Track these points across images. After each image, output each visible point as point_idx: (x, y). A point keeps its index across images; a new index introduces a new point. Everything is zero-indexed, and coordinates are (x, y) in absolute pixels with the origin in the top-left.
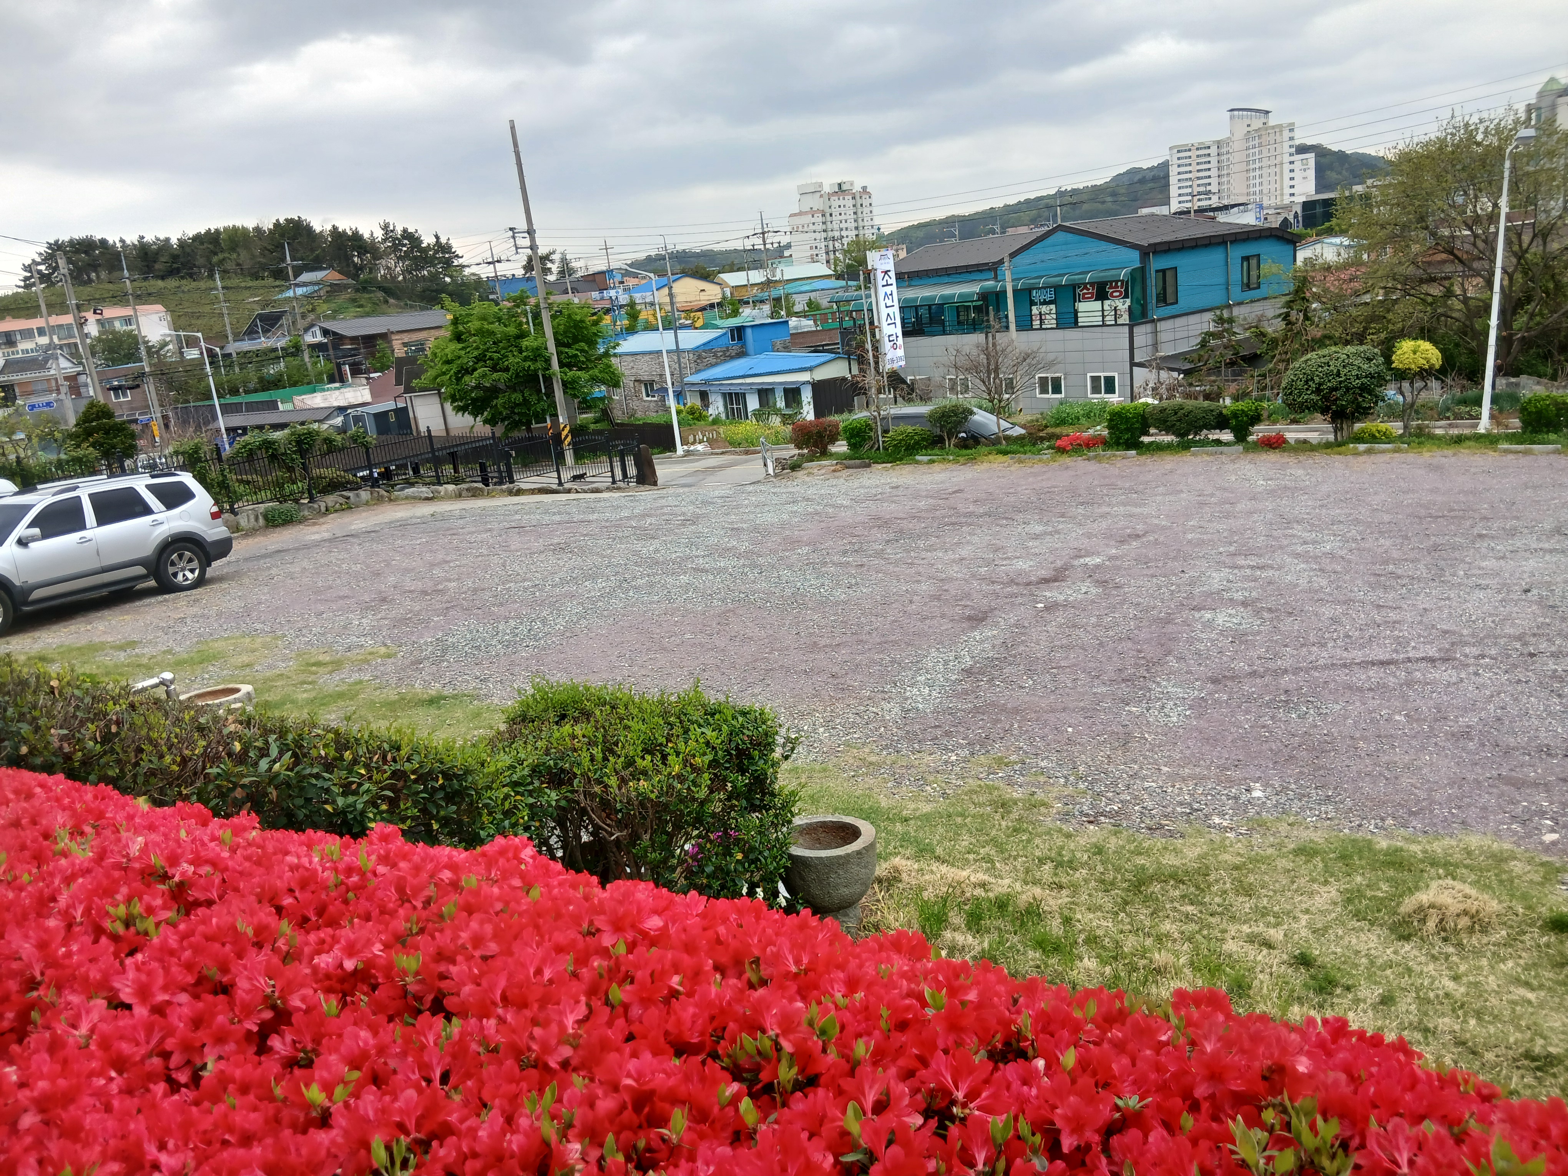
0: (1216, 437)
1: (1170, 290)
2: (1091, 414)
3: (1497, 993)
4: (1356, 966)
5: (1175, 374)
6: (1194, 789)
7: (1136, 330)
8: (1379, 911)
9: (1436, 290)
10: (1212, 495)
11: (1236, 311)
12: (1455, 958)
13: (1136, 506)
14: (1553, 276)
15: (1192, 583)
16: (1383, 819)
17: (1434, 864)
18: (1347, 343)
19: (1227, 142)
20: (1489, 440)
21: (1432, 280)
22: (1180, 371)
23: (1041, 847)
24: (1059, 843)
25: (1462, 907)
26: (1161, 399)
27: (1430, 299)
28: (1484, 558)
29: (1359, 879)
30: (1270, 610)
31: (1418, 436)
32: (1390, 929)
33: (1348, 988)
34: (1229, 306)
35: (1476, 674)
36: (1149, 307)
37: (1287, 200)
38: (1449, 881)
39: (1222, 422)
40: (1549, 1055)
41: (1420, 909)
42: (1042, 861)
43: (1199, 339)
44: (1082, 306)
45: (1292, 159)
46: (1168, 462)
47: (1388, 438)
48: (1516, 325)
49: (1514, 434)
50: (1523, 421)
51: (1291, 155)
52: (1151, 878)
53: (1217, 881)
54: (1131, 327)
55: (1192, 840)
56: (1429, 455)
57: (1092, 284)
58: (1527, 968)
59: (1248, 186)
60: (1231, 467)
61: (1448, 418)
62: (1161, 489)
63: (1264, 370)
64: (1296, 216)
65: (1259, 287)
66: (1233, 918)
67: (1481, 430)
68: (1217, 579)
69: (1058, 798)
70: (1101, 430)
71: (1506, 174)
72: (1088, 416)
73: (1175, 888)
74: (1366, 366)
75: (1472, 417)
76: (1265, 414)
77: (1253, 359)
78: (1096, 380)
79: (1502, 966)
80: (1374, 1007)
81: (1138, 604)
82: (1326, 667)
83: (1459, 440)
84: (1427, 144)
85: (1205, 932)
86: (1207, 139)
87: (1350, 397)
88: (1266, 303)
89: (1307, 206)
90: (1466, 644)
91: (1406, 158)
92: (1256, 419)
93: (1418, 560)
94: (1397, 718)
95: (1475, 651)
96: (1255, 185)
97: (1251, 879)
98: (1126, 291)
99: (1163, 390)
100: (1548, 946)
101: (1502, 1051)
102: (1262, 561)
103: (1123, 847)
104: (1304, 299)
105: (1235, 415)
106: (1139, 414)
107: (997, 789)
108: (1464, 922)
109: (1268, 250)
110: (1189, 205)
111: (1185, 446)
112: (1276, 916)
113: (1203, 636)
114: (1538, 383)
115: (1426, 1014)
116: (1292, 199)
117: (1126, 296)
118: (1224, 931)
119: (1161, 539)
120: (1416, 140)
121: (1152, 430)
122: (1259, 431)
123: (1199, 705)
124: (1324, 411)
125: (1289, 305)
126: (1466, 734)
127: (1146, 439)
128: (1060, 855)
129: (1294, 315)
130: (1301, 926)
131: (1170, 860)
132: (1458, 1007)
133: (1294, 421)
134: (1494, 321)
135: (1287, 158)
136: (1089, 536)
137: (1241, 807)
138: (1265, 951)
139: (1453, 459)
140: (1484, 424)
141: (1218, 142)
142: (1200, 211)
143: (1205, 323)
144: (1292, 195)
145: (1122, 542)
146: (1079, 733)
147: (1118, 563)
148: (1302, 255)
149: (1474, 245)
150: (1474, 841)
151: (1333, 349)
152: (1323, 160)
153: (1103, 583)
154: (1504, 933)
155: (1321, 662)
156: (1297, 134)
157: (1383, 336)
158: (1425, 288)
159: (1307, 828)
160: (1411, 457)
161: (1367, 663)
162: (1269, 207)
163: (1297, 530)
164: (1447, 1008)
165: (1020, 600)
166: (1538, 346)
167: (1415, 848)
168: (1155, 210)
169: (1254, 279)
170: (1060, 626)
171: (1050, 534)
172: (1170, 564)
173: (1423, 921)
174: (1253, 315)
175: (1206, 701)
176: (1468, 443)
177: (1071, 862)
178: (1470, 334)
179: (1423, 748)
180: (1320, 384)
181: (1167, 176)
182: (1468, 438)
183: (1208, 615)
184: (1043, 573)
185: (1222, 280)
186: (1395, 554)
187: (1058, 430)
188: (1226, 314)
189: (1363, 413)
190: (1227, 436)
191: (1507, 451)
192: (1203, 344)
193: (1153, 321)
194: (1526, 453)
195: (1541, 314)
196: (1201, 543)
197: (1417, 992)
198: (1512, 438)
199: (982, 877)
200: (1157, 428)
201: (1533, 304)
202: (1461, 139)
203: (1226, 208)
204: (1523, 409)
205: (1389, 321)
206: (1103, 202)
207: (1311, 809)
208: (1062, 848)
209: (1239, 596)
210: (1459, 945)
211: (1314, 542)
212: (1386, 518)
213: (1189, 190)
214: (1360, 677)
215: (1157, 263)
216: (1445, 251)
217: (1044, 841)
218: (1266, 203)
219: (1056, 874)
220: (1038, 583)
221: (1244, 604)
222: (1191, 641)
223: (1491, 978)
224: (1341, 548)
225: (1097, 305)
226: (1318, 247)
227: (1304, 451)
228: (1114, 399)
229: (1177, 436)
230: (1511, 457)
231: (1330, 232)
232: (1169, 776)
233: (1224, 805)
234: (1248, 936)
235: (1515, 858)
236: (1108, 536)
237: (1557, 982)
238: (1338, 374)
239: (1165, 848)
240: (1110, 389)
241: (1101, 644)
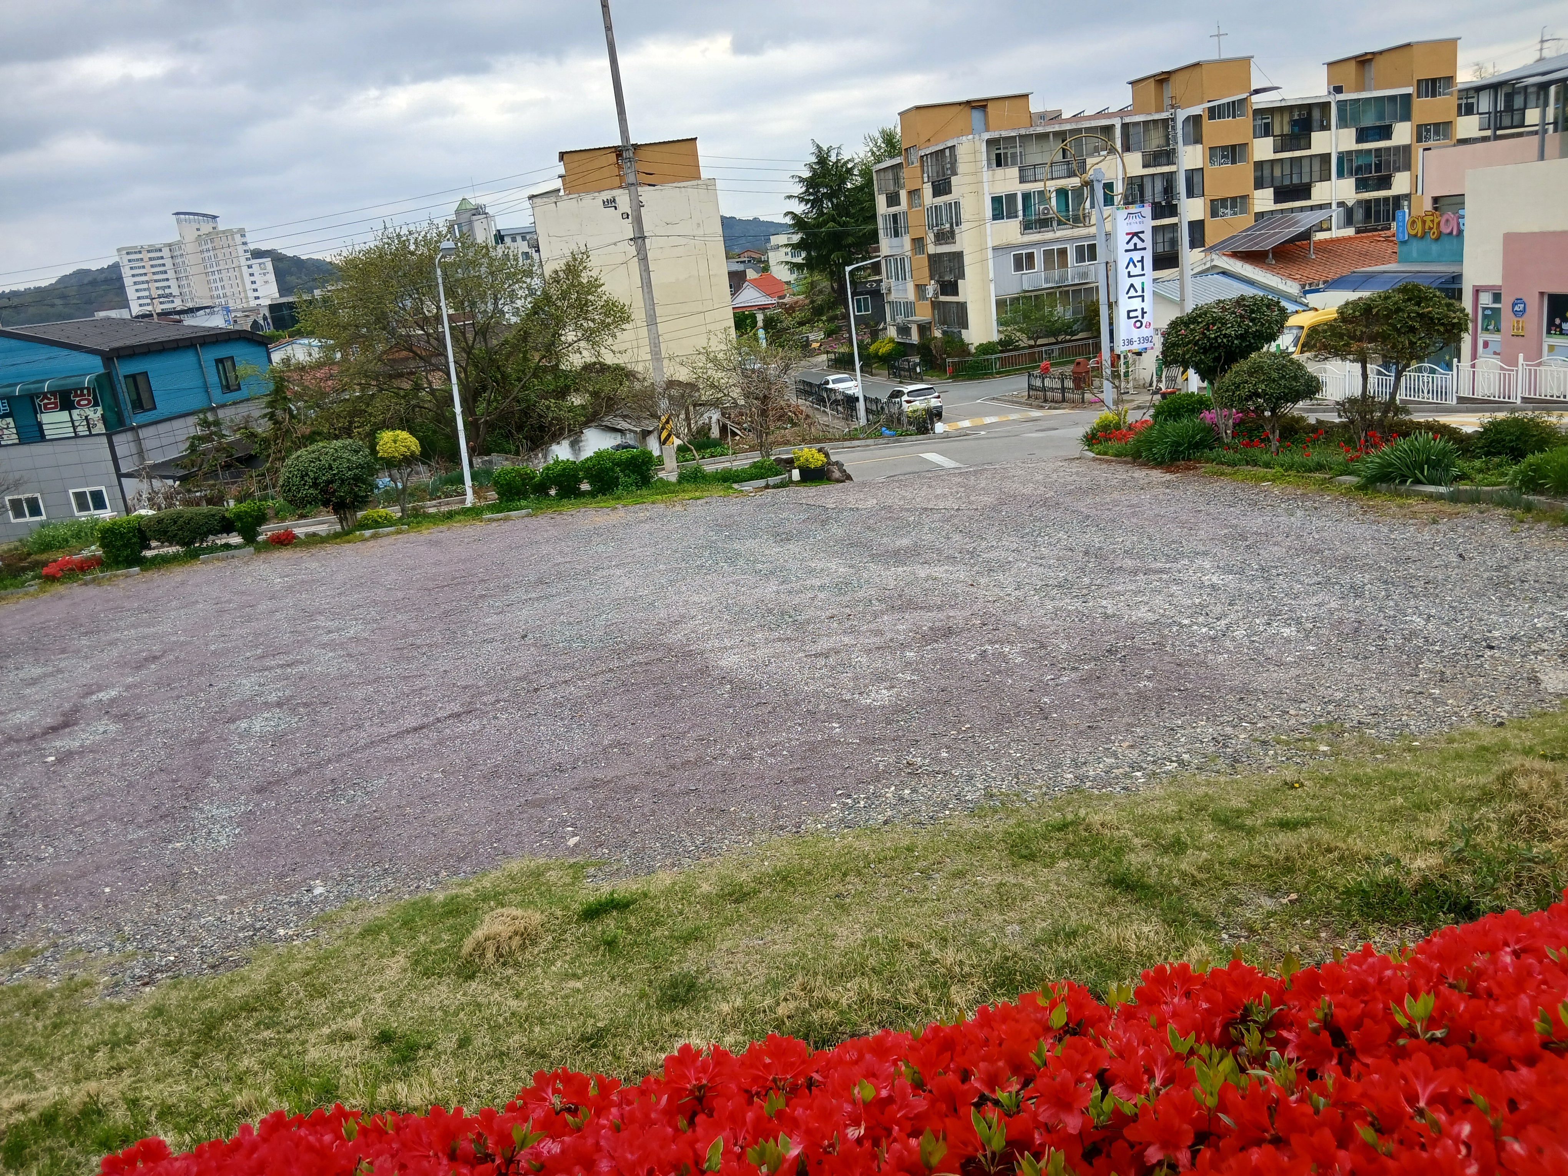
0: (224, 541)
1: (145, 396)
2: (81, 534)
3: (552, 994)
4: (432, 1021)
5: (170, 482)
6: (255, 908)
7: (115, 439)
8: (444, 961)
9: (407, 385)
10: (229, 601)
11: (221, 413)
12: (515, 978)
13: (148, 626)
14: (498, 368)
15: (222, 695)
16: (437, 874)
17: (485, 899)
18: (337, 437)
19: (179, 244)
20: (474, 512)
21: (400, 375)
22: (175, 479)
23: (90, 1034)
24: (112, 1021)
25: (512, 929)
26: (159, 509)
27: (402, 393)
28: (487, 615)
29: (422, 938)
30: (306, 705)
31: (416, 516)
32: (458, 975)
33: (429, 1047)
34: (213, 409)
35: (495, 718)
36: (126, 414)
37: (253, 303)
38: (499, 910)
39: (227, 526)
40: (600, 1030)
41: (479, 944)
42: (93, 1050)
43: (188, 444)
44: (46, 418)
45: (249, 263)
46: (178, 574)
47: (389, 522)
48: (478, 411)
49: (493, 505)
50: (498, 493)
51: (247, 259)
52: (221, 1020)
53: (290, 994)
54: (109, 437)
55: (259, 962)
56: (429, 533)
57: (53, 393)
58: (572, 962)
59: (210, 289)
60: (245, 569)
61: (440, 498)
62: (174, 603)
63: (261, 470)
64: (265, 318)
65: (239, 389)
66: (312, 1026)
67: (468, 505)
68: (248, 684)
69: (103, 972)
70: (95, 550)
71: (440, 281)
72: (77, 536)
73: (247, 1019)
74: (355, 458)
75: (459, 494)
76: (270, 513)
77: (249, 460)
78: (80, 497)
79: (553, 968)
80: (454, 1054)
81: (166, 731)
82: (366, 746)
83: (450, 516)
84: (369, 252)
85: (286, 1052)
86: (157, 242)
87: (346, 488)
88: (250, 404)
89: (272, 308)
90: (484, 694)
91: (351, 263)
92: (261, 518)
93: (433, 628)
94: (436, 776)
95: (491, 698)
96: (217, 288)
97: (323, 978)
98: (95, 398)
99: (160, 499)
100: (584, 935)
101: (562, 1045)
102: (290, 658)
103: (186, 997)
104: (285, 398)
105: (239, 516)
106: (134, 528)
107: (25, 987)
108: (516, 942)
109: (241, 353)
110: (150, 308)
111: (193, 555)
112: (352, 1005)
113: (242, 747)
114: (507, 459)
115: (498, 1039)
116: (258, 302)
117: (96, 404)
118: (303, 1043)
119: (183, 656)
120: (357, 248)
121: (154, 544)
122: (267, 531)
123: (247, 820)
124: (326, 504)
125: (271, 404)
126: (495, 773)
127: (148, 554)
128: (114, 1033)
129: (279, 413)
130: (378, 1007)
131: (239, 992)
132: (524, 1021)
133: (302, 516)
134: (458, 409)
135: (243, 262)
136: (97, 668)
137: (303, 911)
138: (347, 1044)
139: (448, 533)
140: (470, 499)
141: (170, 245)
142: (164, 314)
143: (189, 428)
144: (257, 298)
145: (138, 668)
146: (119, 890)
147: (138, 691)
148: (277, 357)
149: (428, 342)
150: (514, 866)
151: (321, 444)
152: (280, 265)
153: (121, 717)
154: (550, 938)
155: (362, 742)
156: (248, 239)
157: (367, 428)
158: (396, 383)
159: (371, 907)
160: (412, 536)
161: (403, 732)
162: (236, 311)
163: (321, 621)
164: (515, 1027)
165: (24, 758)
166: (500, 428)
167: (467, 890)
168: (113, 314)
169: (232, 381)
170: (79, 778)
171: (51, 674)
172: (196, 680)
173: (482, 956)
174: (239, 417)
175: (254, 813)
176: (458, 517)
177: (128, 1036)
178: (443, 421)
179: (462, 796)
180: (316, 479)
181: (120, 278)
182: (457, 513)
183: (244, 725)
184: (49, 721)
185: (200, 383)
186: (413, 627)
187: (44, 557)
188: (210, 417)
189: (361, 502)
190: (235, 539)
191: (490, 520)
192: (193, 448)
193: (133, 429)
194: (506, 519)
195: (496, 400)
196: (225, 652)
197: (489, 1024)
198: (493, 508)
199: (18, 1098)
200: (158, 540)
201: (489, 392)
202: (397, 249)
203: (191, 311)
204: (496, 483)
205: (370, 415)
206: (53, 306)
207: (371, 888)
208: (116, 1025)
209: (273, 698)
210: (517, 964)
211: (338, 630)
212: (400, 595)
213: (146, 293)
214: (398, 748)
215: (124, 369)
216: (406, 349)
217: (93, 1026)
218: (231, 305)
219: (112, 1058)
220: (45, 734)
221: (279, 705)
222: (229, 756)
223: (547, 982)
224: (364, 631)
225: (64, 415)
226: (289, 348)
227: (315, 543)
228: (106, 515)
229: (182, 545)
230: (494, 524)
231: (300, 334)
232: (226, 903)
233: (287, 914)
234: (328, 1036)
235: (549, 869)
236: (122, 664)
237: (595, 964)
238: (331, 468)
239: (232, 981)
240: (99, 503)
241: (130, 785)
